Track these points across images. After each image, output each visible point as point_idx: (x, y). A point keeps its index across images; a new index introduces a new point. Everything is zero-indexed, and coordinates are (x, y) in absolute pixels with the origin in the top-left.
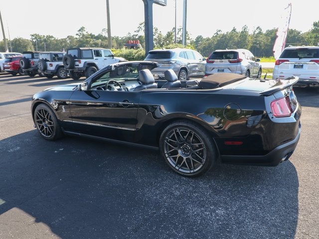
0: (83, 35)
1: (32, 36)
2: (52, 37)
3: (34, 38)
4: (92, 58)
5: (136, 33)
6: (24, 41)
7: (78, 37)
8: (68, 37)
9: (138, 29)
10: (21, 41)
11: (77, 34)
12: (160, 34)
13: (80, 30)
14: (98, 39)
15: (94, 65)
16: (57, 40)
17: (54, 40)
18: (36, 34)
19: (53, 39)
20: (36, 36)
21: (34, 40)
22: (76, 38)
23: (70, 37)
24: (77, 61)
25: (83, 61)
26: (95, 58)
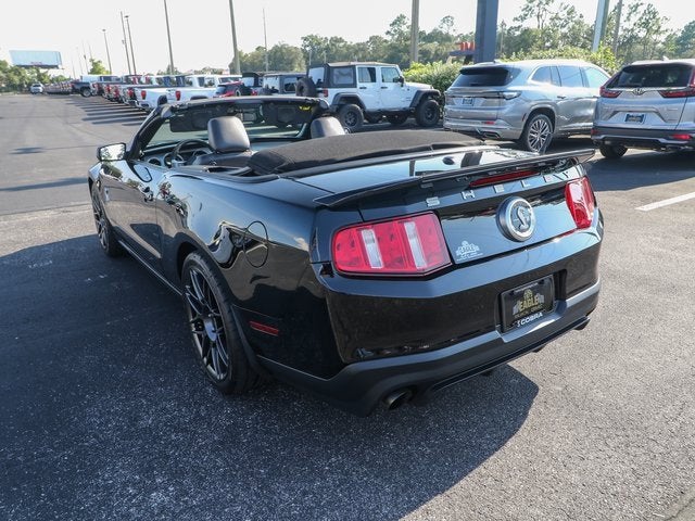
0: (401, 34)
1: (305, 39)
2: (341, 40)
3: (307, 43)
4: (354, 85)
5: (517, 24)
6: (289, 50)
7: (389, 38)
8: (371, 39)
9: (522, 13)
10: (284, 51)
11: (388, 33)
12: (579, 23)
13: (394, 23)
14: (431, 42)
15: (355, 100)
16: (348, 48)
17: (344, 46)
18: (311, 36)
19: (341, 44)
20: (311, 40)
21: (308, 49)
22: (386, 41)
23: (374, 39)
24: (321, 92)
25: (332, 92)
26: (359, 85)
